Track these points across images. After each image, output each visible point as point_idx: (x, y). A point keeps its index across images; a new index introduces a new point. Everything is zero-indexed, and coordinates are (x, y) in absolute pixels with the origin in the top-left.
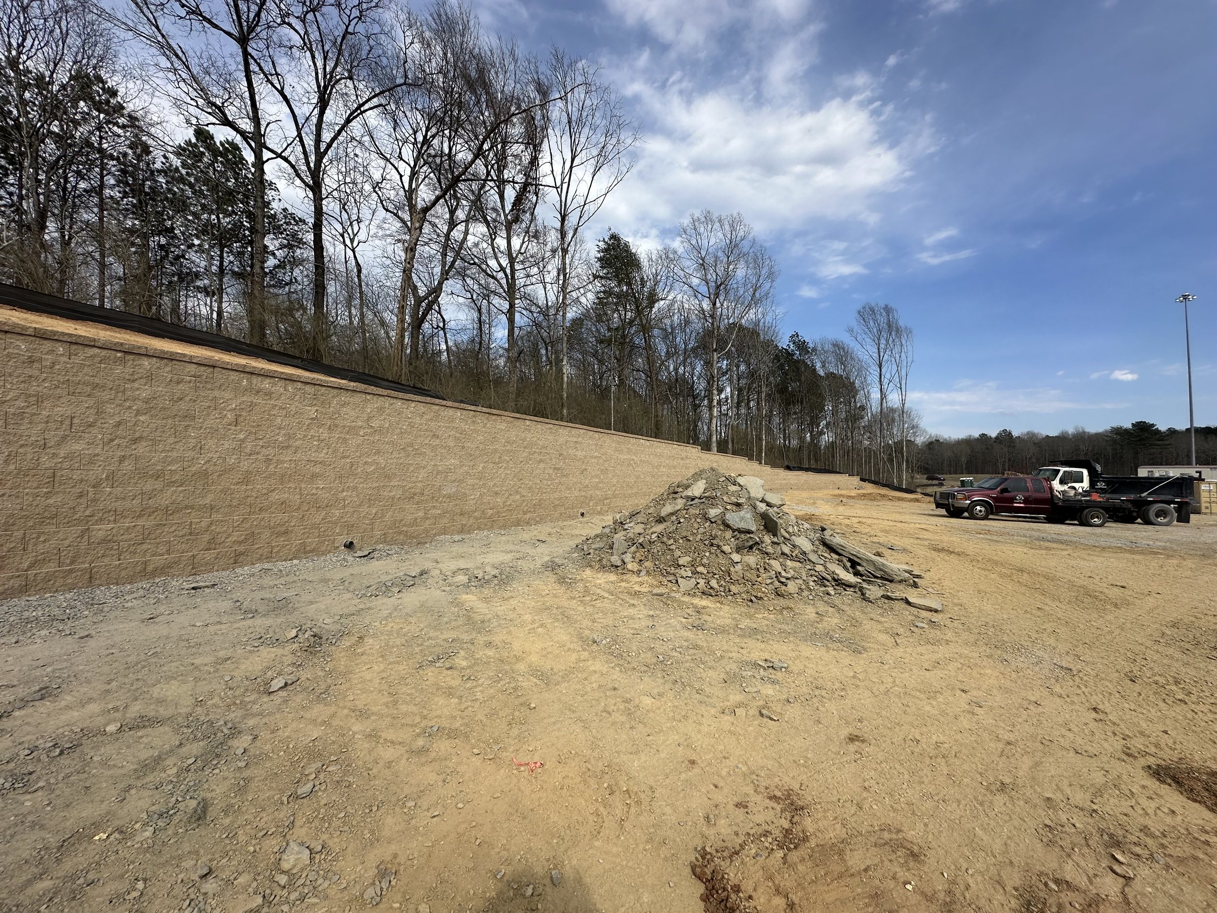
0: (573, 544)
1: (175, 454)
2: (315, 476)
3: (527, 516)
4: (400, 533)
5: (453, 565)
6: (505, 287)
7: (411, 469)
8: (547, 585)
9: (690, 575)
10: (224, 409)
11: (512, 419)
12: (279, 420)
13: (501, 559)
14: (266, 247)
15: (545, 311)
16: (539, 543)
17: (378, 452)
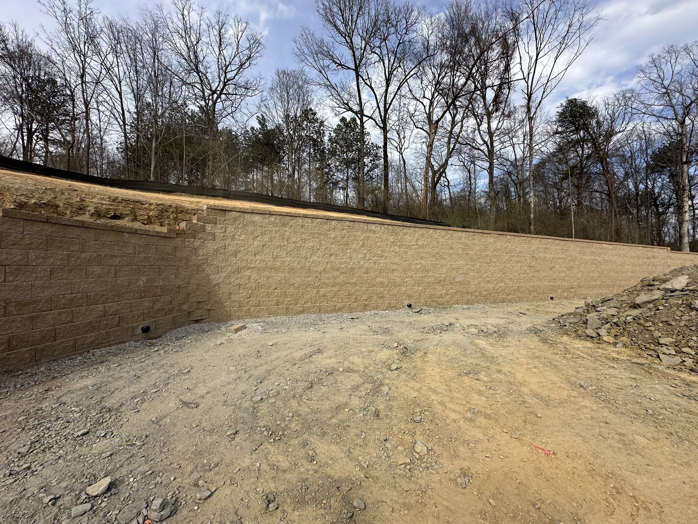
0: (551, 317)
1: (343, 261)
2: (394, 270)
3: (510, 297)
4: (434, 301)
5: (467, 322)
6: (487, 153)
7: (439, 266)
8: (534, 342)
9: (674, 353)
10: (358, 240)
11: (497, 235)
12: (378, 244)
13: (497, 322)
14: (365, 162)
15: (514, 164)
16: (521, 315)
17: (422, 258)
